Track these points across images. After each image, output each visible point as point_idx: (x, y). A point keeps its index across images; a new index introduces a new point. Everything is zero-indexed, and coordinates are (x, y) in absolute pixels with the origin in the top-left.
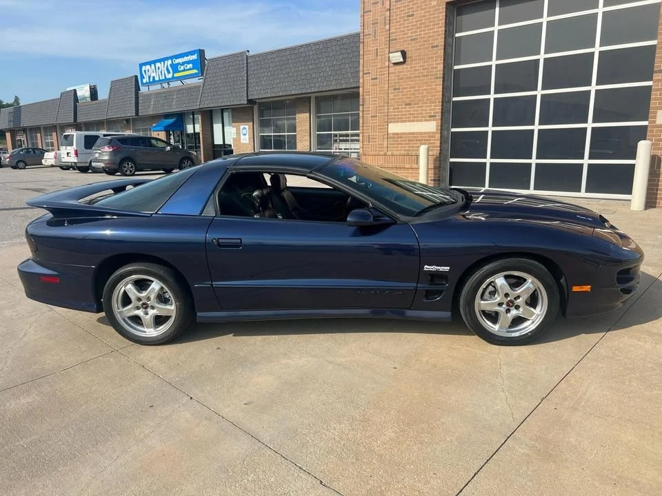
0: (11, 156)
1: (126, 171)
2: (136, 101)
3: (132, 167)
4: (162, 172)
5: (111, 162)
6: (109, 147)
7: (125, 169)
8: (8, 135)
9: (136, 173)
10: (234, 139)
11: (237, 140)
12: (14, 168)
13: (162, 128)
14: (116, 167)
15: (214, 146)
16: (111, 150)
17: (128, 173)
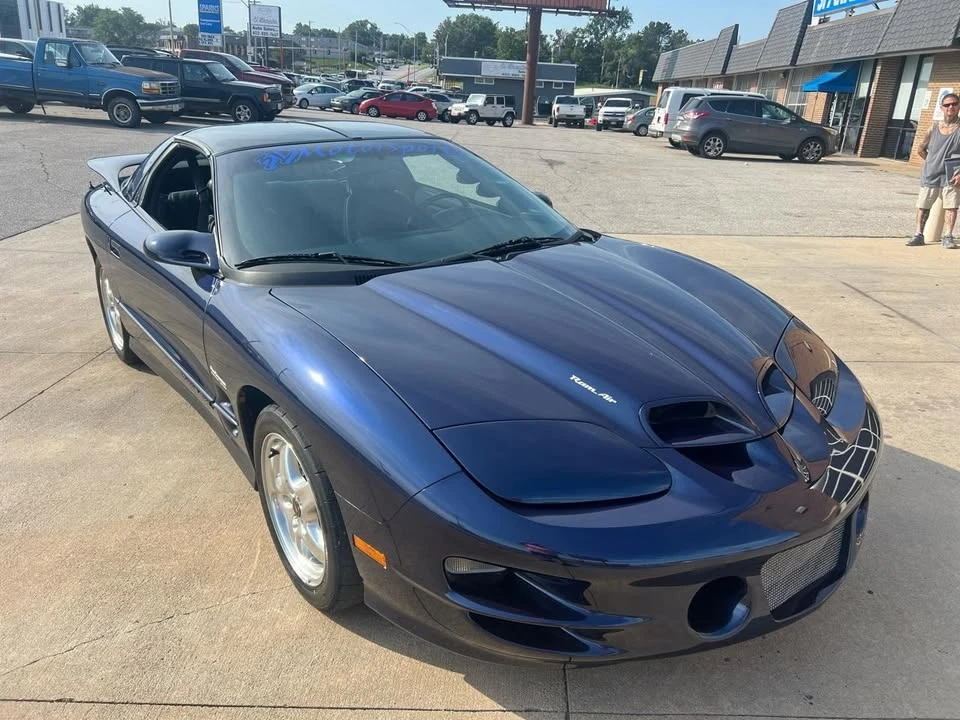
0: (634, 118)
1: (710, 151)
2: (798, 40)
3: (719, 145)
4: (778, 158)
5: (692, 135)
6: (695, 113)
7: (709, 148)
8: (660, 88)
9: (724, 155)
10: (923, 112)
11: (927, 114)
12: (637, 133)
13: (815, 86)
14: (696, 142)
15: (891, 121)
16: (696, 117)
17: (711, 154)
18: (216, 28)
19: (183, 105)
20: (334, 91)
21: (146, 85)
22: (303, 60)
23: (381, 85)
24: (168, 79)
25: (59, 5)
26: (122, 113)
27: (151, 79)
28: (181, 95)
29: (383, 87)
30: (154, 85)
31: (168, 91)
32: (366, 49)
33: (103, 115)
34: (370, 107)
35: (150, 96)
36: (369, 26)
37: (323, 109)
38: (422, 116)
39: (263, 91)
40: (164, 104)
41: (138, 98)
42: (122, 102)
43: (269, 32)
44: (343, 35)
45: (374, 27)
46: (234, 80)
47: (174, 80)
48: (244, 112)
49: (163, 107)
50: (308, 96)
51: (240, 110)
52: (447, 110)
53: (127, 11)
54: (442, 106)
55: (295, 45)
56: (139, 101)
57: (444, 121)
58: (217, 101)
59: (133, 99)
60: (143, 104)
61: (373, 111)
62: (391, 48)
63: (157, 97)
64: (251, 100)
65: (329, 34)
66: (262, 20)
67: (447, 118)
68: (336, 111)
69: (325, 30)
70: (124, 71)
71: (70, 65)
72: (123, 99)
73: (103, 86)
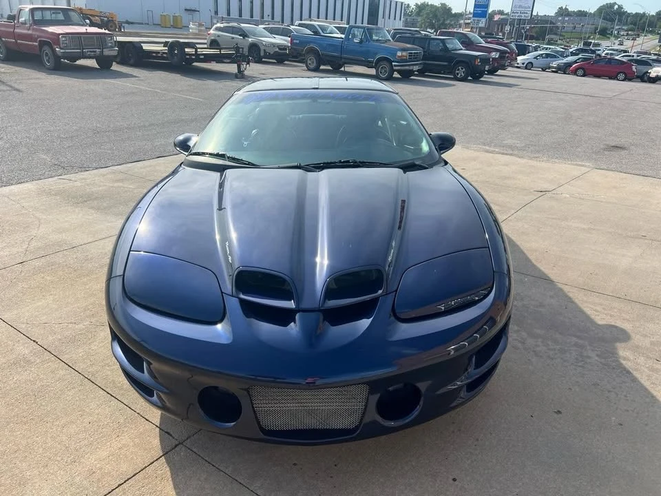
18: (483, 14)
19: (421, 67)
20: (555, 57)
21: (399, 54)
22: (556, 34)
23: (606, 52)
24: (416, 49)
25: (402, 3)
26: (383, 71)
27: (403, 50)
28: (422, 60)
29: (607, 54)
30: (404, 54)
31: (413, 57)
32: (609, 25)
33: (373, 71)
34: (581, 68)
35: (402, 60)
36: (616, 7)
37: (544, 70)
38: (621, 76)
39: (477, 57)
40: (409, 65)
41: (393, 61)
42: (385, 64)
43: (523, 15)
44: (594, 14)
45: (620, 7)
46: (462, 49)
47: (420, 50)
48: (461, 72)
49: (407, 68)
50: (534, 61)
51: (458, 70)
52: (647, 72)
53: (443, 5)
54: (643, 69)
55: (551, 23)
56: (393, 64)
57: (643, 81)
58: (445, 63)
59: (390, 62)
60: (395, 66)
61: (580, 72)
62: (631, 24)
63: (406, 61)
64: (467, 63)
65: (582, 14)
66: (520, 6)
67: (646, 78)
68: (553, 72)
69: (580, 11)
70: (392, 45)
71: (361, 42)
72: (385, 62)
73: (376, 54)
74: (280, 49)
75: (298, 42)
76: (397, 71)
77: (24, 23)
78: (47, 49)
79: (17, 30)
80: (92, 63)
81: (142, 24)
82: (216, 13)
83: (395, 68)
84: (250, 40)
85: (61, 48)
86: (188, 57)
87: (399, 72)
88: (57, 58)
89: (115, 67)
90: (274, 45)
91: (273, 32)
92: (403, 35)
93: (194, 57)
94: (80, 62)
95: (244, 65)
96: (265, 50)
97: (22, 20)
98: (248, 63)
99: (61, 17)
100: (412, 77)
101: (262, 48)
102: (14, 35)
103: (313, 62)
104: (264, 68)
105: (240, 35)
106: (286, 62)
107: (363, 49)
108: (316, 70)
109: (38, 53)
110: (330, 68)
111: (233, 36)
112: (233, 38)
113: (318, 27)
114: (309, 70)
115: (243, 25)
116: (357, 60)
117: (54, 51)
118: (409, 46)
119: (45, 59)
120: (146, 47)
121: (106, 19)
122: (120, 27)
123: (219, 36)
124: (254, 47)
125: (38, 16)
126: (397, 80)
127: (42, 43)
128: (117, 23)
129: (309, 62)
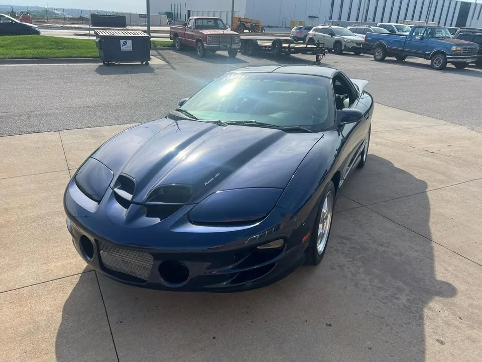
19: (476, 59)
21: (454, 48)
24: (471, 45)
26: (437, 62)
27: (458, 45)
28: (478, 53)
30: (459, 48)
31: (467, 52)
35: (455, 54)
41: (448, 55)
42: (440, 57)
47: (476, 46)
49: (461, 60)
56: (447, 56)
59: (444, 54)
60: (448, 58)
63: (460, 54)
70: (450, 41)
71: (422, 38)
72: (440, 55)
73: (434, 48)
74: (357, 44)
75: (371, 39)
76: (450, 62)
77: (190, 28)
78: (199, 44)
79: (186, 32)
80: (225, 53)
81: (278, 27)
82: (331, 18)
83: (448, 60)
84: (336, 37)
85: (206, 44)
86: (283, 50)
87: (453, 63)
88: (204, 49)
89: (239, 56)
90: (353, 41)
91: (355, 31)
92: (465, 33)
93: (287, 50)
94: (218, 52)
95: (321, 56)
96: (345, 45)
97: (189, 26)
98: (324, 54)
99: (211, 23)
100: (466, 68)
101: (344, 44)
102: (185, 35)
103: (380, 54)
104: (341, 58)
105: (329, 35)
106: (362, 54)
107: (423, 44)
108: (382, 60)
109: (195, 46)
110: (396, 59)
111: (325, 35)
112: (324, 36)
113: (395, 28)
114: (376, 60)
115: (333, 27)
116: (417, 53)
117: (203, 45)
118: (465, 42)
119: (198, 50)
120: (260, 43)
121: (254, 24)
122: (262, 30)
123: (315, 35)
124: (338, 43)
125: (199, 22)
126: (450, 70)
127: (198, 40)
128: (260, 27)
129: (377, 54)
